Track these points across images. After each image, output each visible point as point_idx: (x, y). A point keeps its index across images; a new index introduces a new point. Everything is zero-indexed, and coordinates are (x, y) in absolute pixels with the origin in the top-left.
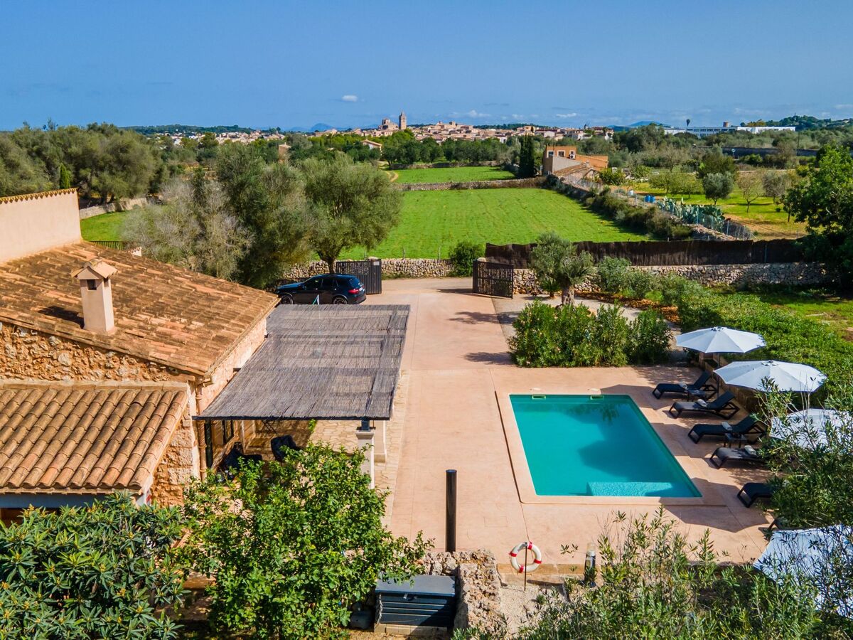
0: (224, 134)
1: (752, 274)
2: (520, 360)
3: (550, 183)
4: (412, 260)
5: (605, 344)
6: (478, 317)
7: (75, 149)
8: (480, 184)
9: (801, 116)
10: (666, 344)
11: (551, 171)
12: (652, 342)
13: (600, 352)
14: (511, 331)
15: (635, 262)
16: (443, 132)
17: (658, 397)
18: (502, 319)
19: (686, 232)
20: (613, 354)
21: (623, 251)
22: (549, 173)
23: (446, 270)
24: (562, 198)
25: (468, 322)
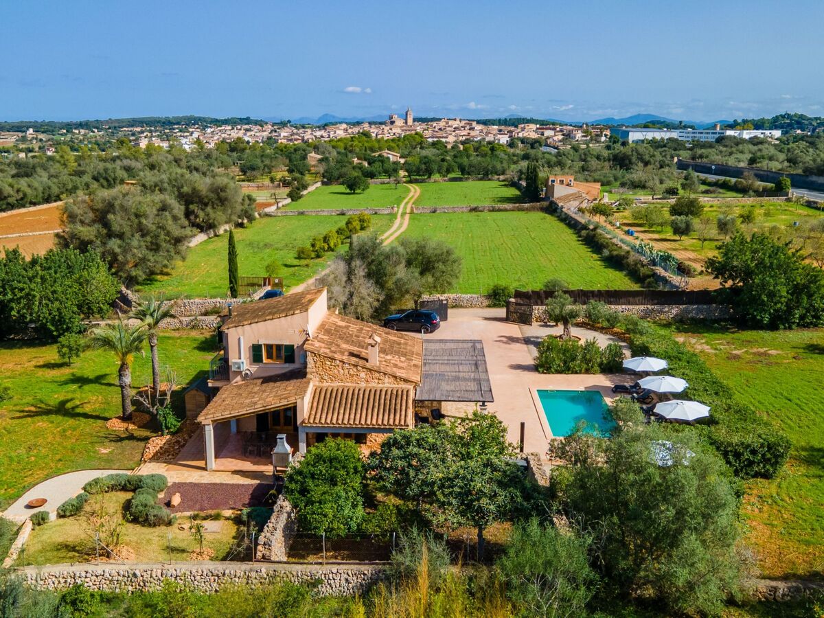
0: (239, 127)
1: (686, 311)
2: (541, 370)
3: (552, 209)
4: (463, 296)
5: (588, 361)
6: (512, 340)
7: (185, 189)
8: (494, 208)
9: (793, 113)
10: (622, 363)
11: (553, 197)
12: (615, 360)
13: (585, 366)
14: (535, 352)
15: (610, 303)
16: (448, 129)
17: (614, 392)
18: (527, 341)
19: (650, 273)
20: (592, 367)
21: (603, 296)
22: (551, 199)
23: (486, 302)
24: (562, 226)
25: (506, 343)
